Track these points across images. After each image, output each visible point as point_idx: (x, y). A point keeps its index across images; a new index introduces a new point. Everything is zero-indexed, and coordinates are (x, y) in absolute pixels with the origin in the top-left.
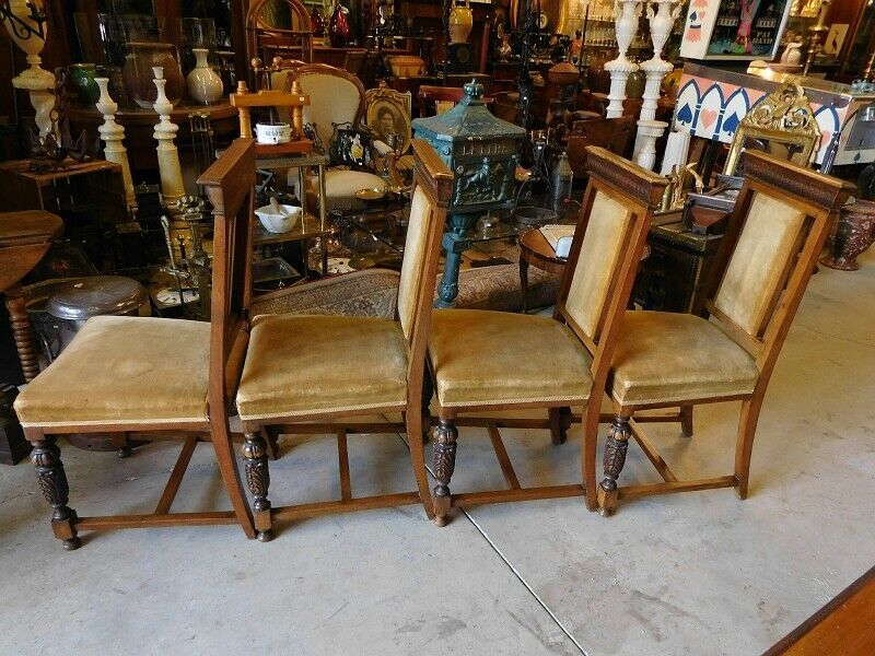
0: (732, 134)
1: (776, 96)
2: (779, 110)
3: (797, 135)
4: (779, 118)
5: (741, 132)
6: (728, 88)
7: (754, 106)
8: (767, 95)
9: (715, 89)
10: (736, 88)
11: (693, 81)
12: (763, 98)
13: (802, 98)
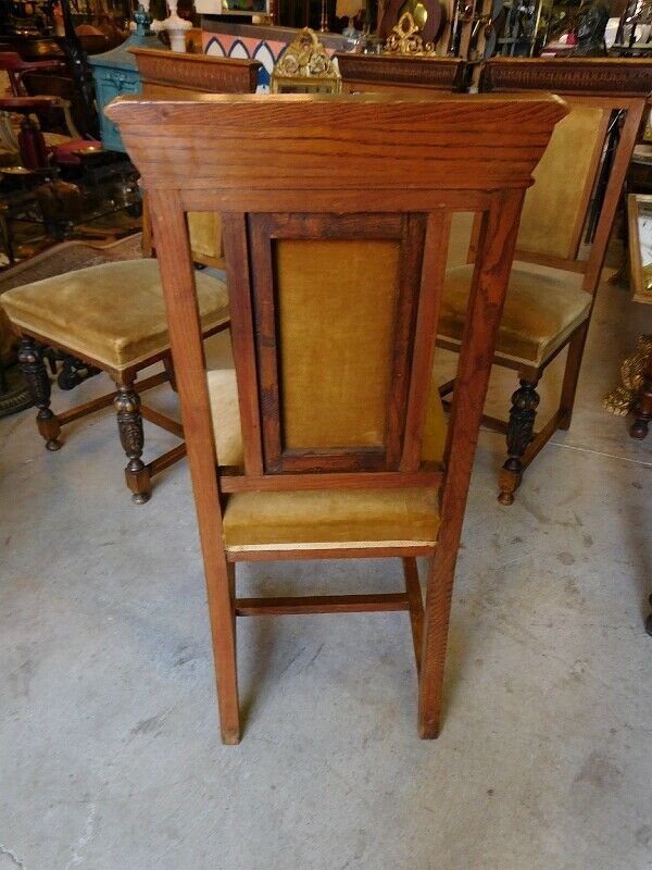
0: (267, 87)
1: (297, 45)
2: (303, 58)
3: (323, 79)
4: (304, 66)
5: (275, 84)
6: (251, 43)
7: (279, 57)
8: (288, 45)
9: (239, 45)
10: (258, 42)
11: (214, 39)
12: (285, 49)
13: (317, 45)
